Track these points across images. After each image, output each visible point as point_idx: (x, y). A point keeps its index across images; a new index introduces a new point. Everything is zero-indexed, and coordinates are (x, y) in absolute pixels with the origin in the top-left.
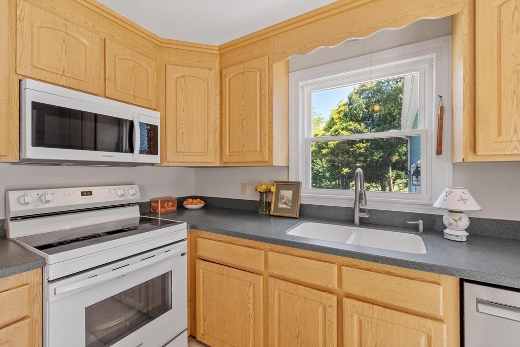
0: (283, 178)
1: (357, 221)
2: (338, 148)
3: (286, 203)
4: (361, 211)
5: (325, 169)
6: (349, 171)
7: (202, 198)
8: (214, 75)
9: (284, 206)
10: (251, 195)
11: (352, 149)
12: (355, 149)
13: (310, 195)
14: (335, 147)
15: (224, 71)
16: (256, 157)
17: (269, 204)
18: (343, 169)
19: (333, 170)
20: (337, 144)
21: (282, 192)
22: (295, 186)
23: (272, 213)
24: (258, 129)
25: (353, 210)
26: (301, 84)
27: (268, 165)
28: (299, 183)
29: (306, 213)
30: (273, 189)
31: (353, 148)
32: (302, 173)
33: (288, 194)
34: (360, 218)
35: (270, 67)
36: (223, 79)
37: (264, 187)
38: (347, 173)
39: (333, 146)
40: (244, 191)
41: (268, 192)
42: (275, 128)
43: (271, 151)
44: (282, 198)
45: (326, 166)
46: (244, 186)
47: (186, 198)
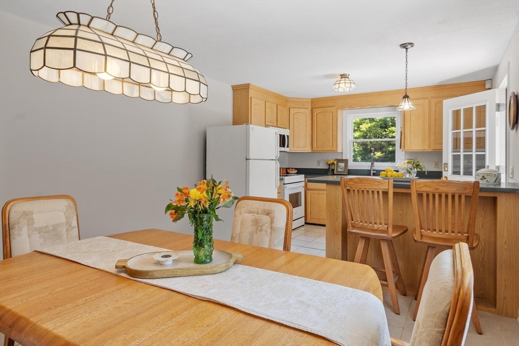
0: (340, 158)
1: (372, 174)
2: (370, 132)
3: (341, 169)
4: (373, 170)
5: (356, 153)
6: (381, 155)
7: (296, 169)
8: (308, 112)
9: (341, 170)
10: (323, 166)
11: (384, 133)
12: (387, 133)
13: (352, 165)
14: (367, 131)
15: (314, 110)
16: (330, 149)
17: (334, 170)
18: (376, 153)
19: (364, 154)
20: (369, 127)
21: (340, 164)
22: (346, 161)
23: (335, 173)
24: (331, 137)
25: (370, 170)
26: (348, 115)
27: (335, 152)
28: (347, 160)
29: (350, 172)
30: (335, 162)
31: (386, 131)
32: (349, 155)
33: (342, 165)
34: (373, 173)
35: (337, 111)
36: (313, 113)
37: (331, 162)
38: (379, 157)
39: (365, 129)
40: (319, 164)
41: (333, 163)
42: (338, 137)
43: (337, 146)
44: (340, 167)
45: (356, 150)
46: (319, 162)
47: (289, 168)
